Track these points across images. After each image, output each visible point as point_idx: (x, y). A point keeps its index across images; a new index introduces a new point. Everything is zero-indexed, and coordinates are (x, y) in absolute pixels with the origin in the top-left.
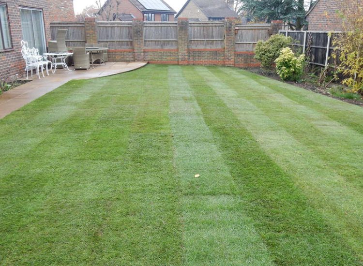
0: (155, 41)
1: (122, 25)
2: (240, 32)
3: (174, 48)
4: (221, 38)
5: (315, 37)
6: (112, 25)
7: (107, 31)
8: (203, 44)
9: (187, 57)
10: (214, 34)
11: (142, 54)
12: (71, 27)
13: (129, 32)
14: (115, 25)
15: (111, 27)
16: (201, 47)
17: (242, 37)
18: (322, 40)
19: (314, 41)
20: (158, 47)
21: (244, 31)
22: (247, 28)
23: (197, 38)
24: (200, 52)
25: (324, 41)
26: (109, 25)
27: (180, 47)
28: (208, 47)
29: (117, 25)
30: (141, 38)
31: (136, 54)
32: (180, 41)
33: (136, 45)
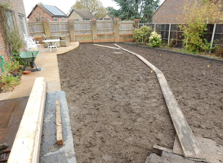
0: (81, 31)
1: (62, 23)
2: (120, 25)
3: (90, 34)
4: (112, 28)
5: (161, 26)
6: (58, 23)
7: (55, 26)
8: (104, 32)
9: (97, 38)
10: (109, 26)
11: (75, 38)
12: (35, 25)
13: (67, 27)
14: (59, 23)
15: (57, 24)
16: (103, 33)
17: (122, 27)
18: (165, 27)
19: (160, 28)
20: (82, 34)
21: (122, 24)
22: (124, 23)
23: (101, 28)
24: (103, 35)
25: (167, 28)
26: (56, 23)
27: (93, 34)
28: (106, 33)
29: (60, 23)
30: (73, 29)
31: (71, 38)
32: (93, 30)
33: (71, 33)
